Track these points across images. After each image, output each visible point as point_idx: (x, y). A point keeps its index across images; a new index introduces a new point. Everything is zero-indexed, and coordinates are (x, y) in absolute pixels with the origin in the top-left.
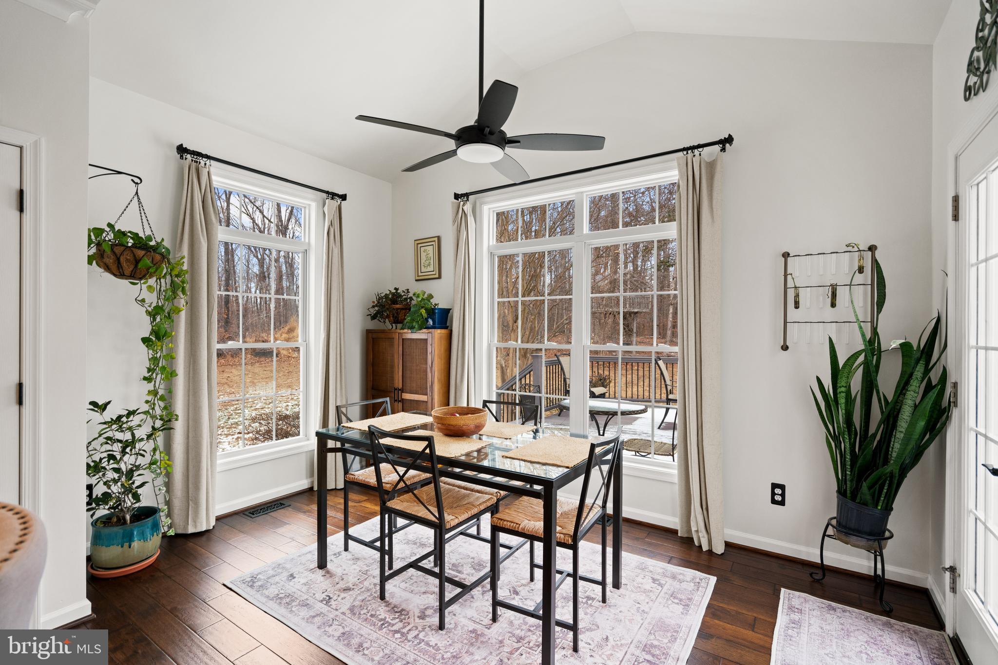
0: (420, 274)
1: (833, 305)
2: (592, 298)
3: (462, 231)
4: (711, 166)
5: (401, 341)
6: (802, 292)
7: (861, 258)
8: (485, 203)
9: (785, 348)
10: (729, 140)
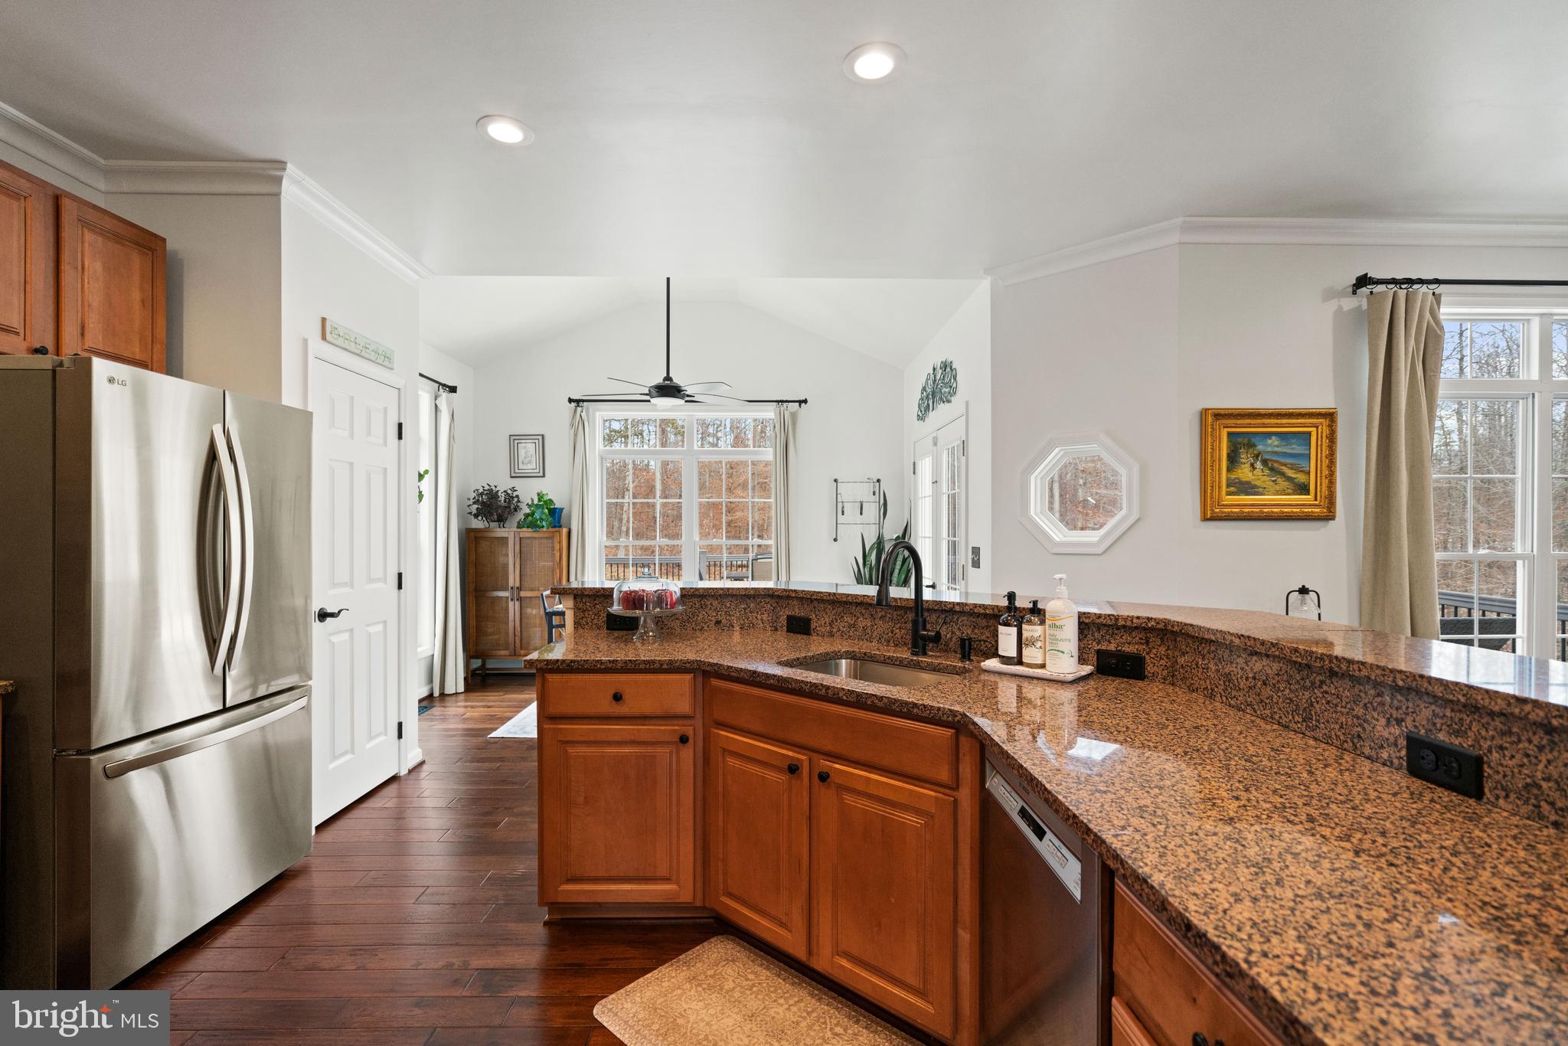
0: (517, 471)
1: (861, 514)
2: (701, 504)
3: (579, 436)
4: (794, 416)
5: (517, 539)
6: (845, 504)
7: (874, 487)
8: (599, 410)
9: (835, 540)
10: (805, 401)
